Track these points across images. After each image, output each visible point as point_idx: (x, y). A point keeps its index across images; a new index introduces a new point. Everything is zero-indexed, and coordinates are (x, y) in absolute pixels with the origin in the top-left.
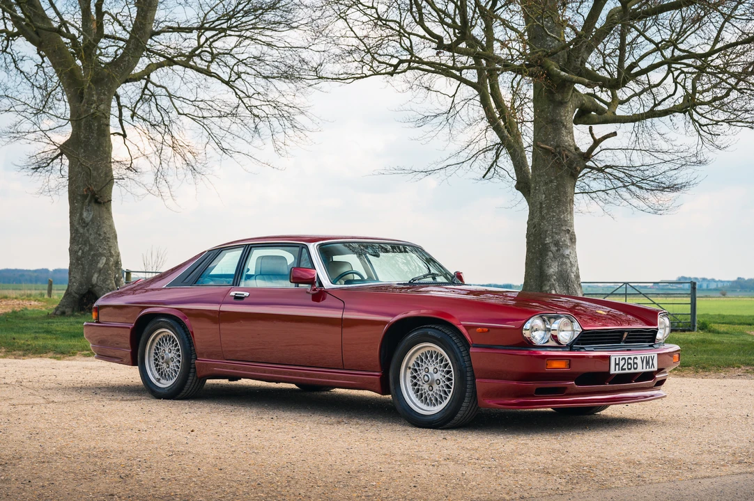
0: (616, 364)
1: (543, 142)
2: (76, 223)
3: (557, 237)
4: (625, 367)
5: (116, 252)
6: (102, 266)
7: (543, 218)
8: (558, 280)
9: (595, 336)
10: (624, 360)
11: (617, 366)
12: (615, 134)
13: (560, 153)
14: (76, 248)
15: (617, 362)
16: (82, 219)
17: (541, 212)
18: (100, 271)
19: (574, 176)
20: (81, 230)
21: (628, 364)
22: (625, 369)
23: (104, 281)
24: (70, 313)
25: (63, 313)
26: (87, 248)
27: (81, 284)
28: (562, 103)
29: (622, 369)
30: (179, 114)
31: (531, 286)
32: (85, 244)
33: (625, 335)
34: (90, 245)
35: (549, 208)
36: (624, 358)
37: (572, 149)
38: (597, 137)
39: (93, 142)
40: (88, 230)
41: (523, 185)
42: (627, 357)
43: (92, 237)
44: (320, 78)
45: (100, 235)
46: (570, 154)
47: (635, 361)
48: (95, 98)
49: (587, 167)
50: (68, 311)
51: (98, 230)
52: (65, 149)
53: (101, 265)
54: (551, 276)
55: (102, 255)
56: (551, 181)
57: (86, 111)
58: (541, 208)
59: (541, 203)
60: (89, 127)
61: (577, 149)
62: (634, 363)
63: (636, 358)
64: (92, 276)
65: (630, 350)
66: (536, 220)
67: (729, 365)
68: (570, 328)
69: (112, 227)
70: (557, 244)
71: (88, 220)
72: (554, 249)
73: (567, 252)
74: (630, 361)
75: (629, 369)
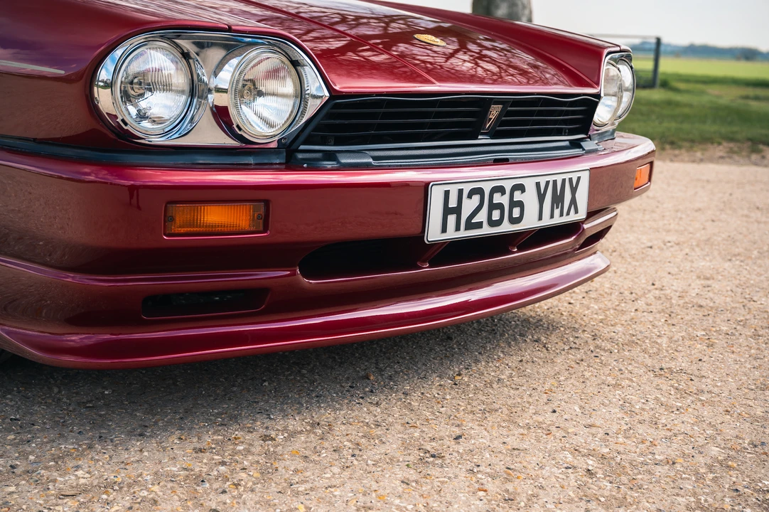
0: (447, 211)
4: (482, 217)
9: (386, 116)
10: (476, 198)
11: (452, 219)
15: (453, 203)
21: (493, 206)
22: (479, 225)
29: (470, 226)
33: (495, 111)
36: (479, 191)
42: (487, 187)
47: (518, 196)
62: (513, 204)
63: (521, 188)
65: (504, 161)
67: (706, 140)
68: (289, 87)
74: (498, 198)
75: (492, 223)
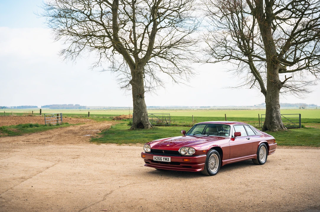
1: (271, 79)
2: (135, 104)
3: (275, 106)
7: (271, 101)
8: (276, 118)
12: (292, 77)
13: (276, 82)
14: (136, 110)
16: (137, 102)
17: (270, 99)
18: (143, 117)
19: (279, 89)
20: (137, 105)
23: (144, 120)
24: (135, 129)
25: (133, 129)
26: (139, 111)
27: (138, 121)
28: (276, 69)
30: (164, 72)
31: (268, 120)
32: (138, 109)
34: (140, 110)
35: (273, 98)
37: (279, 81)
38: (287, 78)
39: (139, 80)
40: (139, 105)
41: (263, 91)
43: (140, 107)
44: (207, 62)
46: (279, 83)
48: (139, 68)
49: (283, 86)
50: (135, 128)
51: (142, 105)
52: (131, 82)
53: (143, 115)
54: (274, 117)
55: (143, 112)
56: (273, 90)
57: (137, 72)
58: (270, 98)
59: (270, 97)
60: (138, 76)
61: (280, 81)
64: (141, 119)
66: (269, 101)
69: (145, 104)
70: (275, 108)
71: (139, 103)
72: (274, 109)
73: (278, 110)
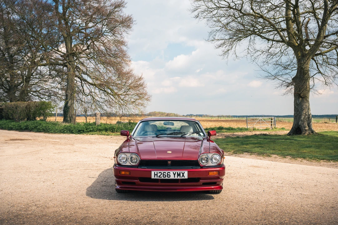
5: (308, 114)
6: (302, 119)
14: (295, 113)
16: (297, 103)
20: (296, 107)
23: (303, 124)
26: (298, 113)
27: (296, 125)
32: (298, 112)
34: (299, 112)
40: (299, 107)
43: (300, 109)
45: (302, 108)
50: (292, 134)
51: (302, 106)
55: (302, 115)
64: (299, 122)
